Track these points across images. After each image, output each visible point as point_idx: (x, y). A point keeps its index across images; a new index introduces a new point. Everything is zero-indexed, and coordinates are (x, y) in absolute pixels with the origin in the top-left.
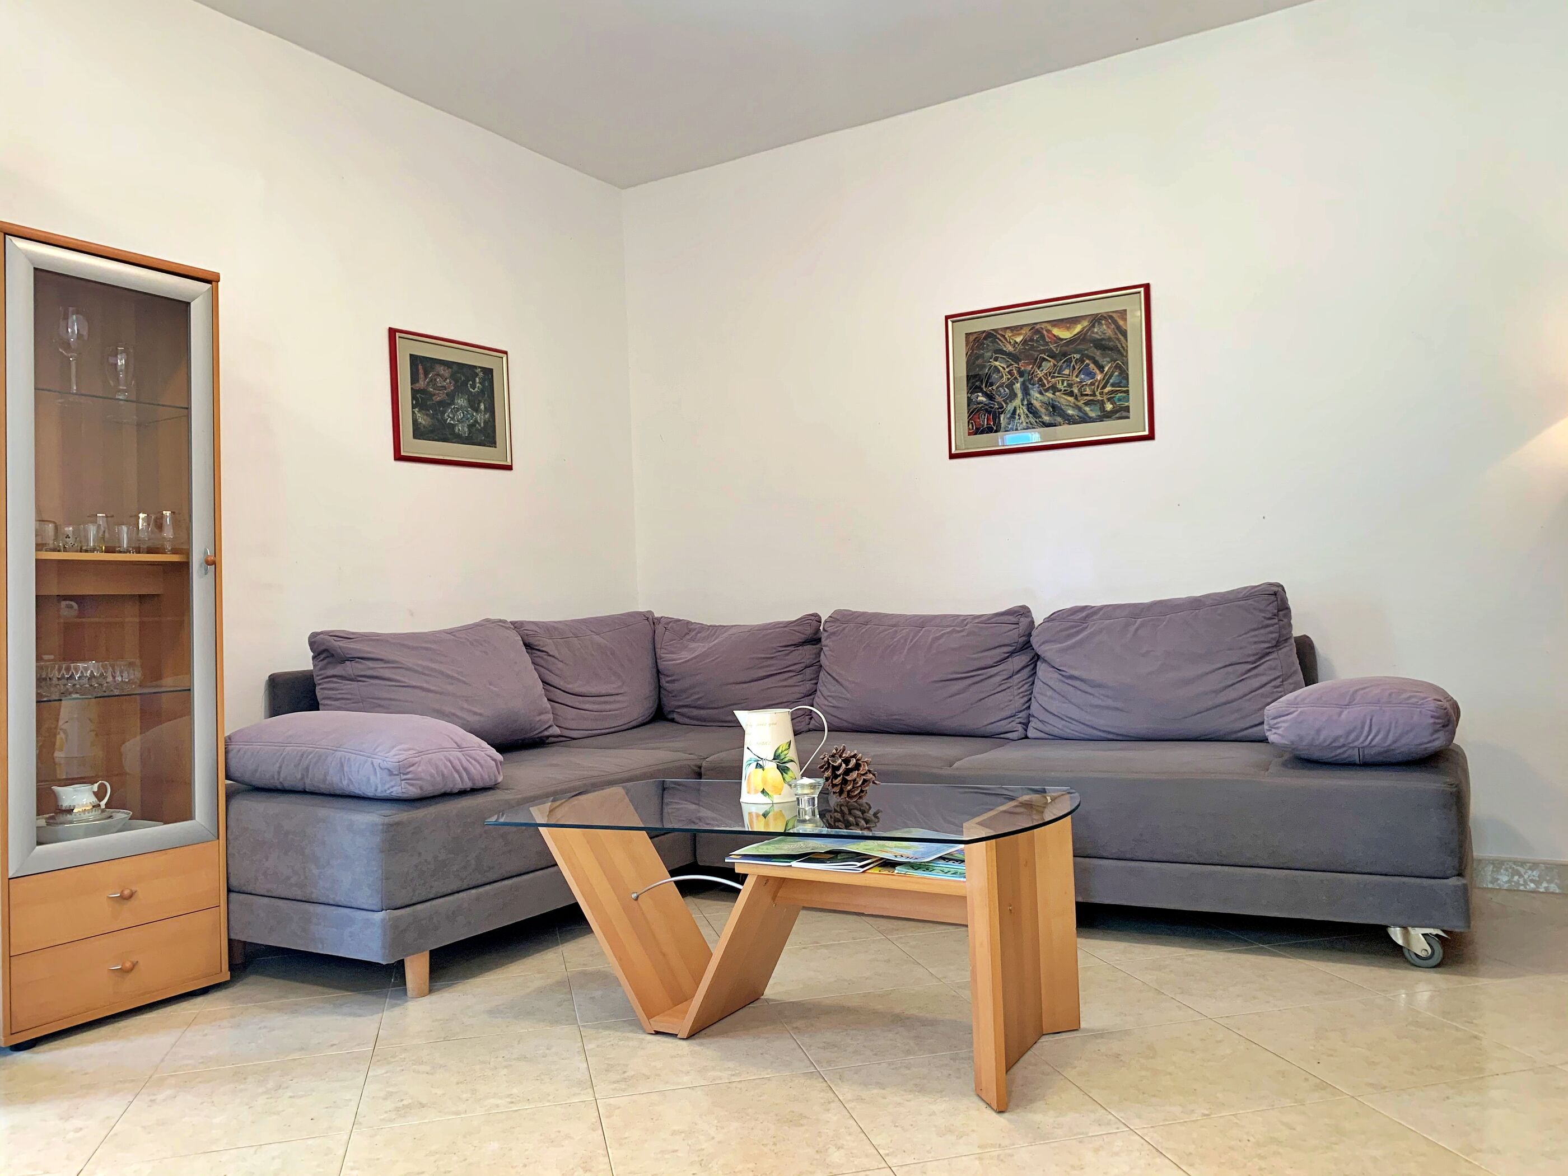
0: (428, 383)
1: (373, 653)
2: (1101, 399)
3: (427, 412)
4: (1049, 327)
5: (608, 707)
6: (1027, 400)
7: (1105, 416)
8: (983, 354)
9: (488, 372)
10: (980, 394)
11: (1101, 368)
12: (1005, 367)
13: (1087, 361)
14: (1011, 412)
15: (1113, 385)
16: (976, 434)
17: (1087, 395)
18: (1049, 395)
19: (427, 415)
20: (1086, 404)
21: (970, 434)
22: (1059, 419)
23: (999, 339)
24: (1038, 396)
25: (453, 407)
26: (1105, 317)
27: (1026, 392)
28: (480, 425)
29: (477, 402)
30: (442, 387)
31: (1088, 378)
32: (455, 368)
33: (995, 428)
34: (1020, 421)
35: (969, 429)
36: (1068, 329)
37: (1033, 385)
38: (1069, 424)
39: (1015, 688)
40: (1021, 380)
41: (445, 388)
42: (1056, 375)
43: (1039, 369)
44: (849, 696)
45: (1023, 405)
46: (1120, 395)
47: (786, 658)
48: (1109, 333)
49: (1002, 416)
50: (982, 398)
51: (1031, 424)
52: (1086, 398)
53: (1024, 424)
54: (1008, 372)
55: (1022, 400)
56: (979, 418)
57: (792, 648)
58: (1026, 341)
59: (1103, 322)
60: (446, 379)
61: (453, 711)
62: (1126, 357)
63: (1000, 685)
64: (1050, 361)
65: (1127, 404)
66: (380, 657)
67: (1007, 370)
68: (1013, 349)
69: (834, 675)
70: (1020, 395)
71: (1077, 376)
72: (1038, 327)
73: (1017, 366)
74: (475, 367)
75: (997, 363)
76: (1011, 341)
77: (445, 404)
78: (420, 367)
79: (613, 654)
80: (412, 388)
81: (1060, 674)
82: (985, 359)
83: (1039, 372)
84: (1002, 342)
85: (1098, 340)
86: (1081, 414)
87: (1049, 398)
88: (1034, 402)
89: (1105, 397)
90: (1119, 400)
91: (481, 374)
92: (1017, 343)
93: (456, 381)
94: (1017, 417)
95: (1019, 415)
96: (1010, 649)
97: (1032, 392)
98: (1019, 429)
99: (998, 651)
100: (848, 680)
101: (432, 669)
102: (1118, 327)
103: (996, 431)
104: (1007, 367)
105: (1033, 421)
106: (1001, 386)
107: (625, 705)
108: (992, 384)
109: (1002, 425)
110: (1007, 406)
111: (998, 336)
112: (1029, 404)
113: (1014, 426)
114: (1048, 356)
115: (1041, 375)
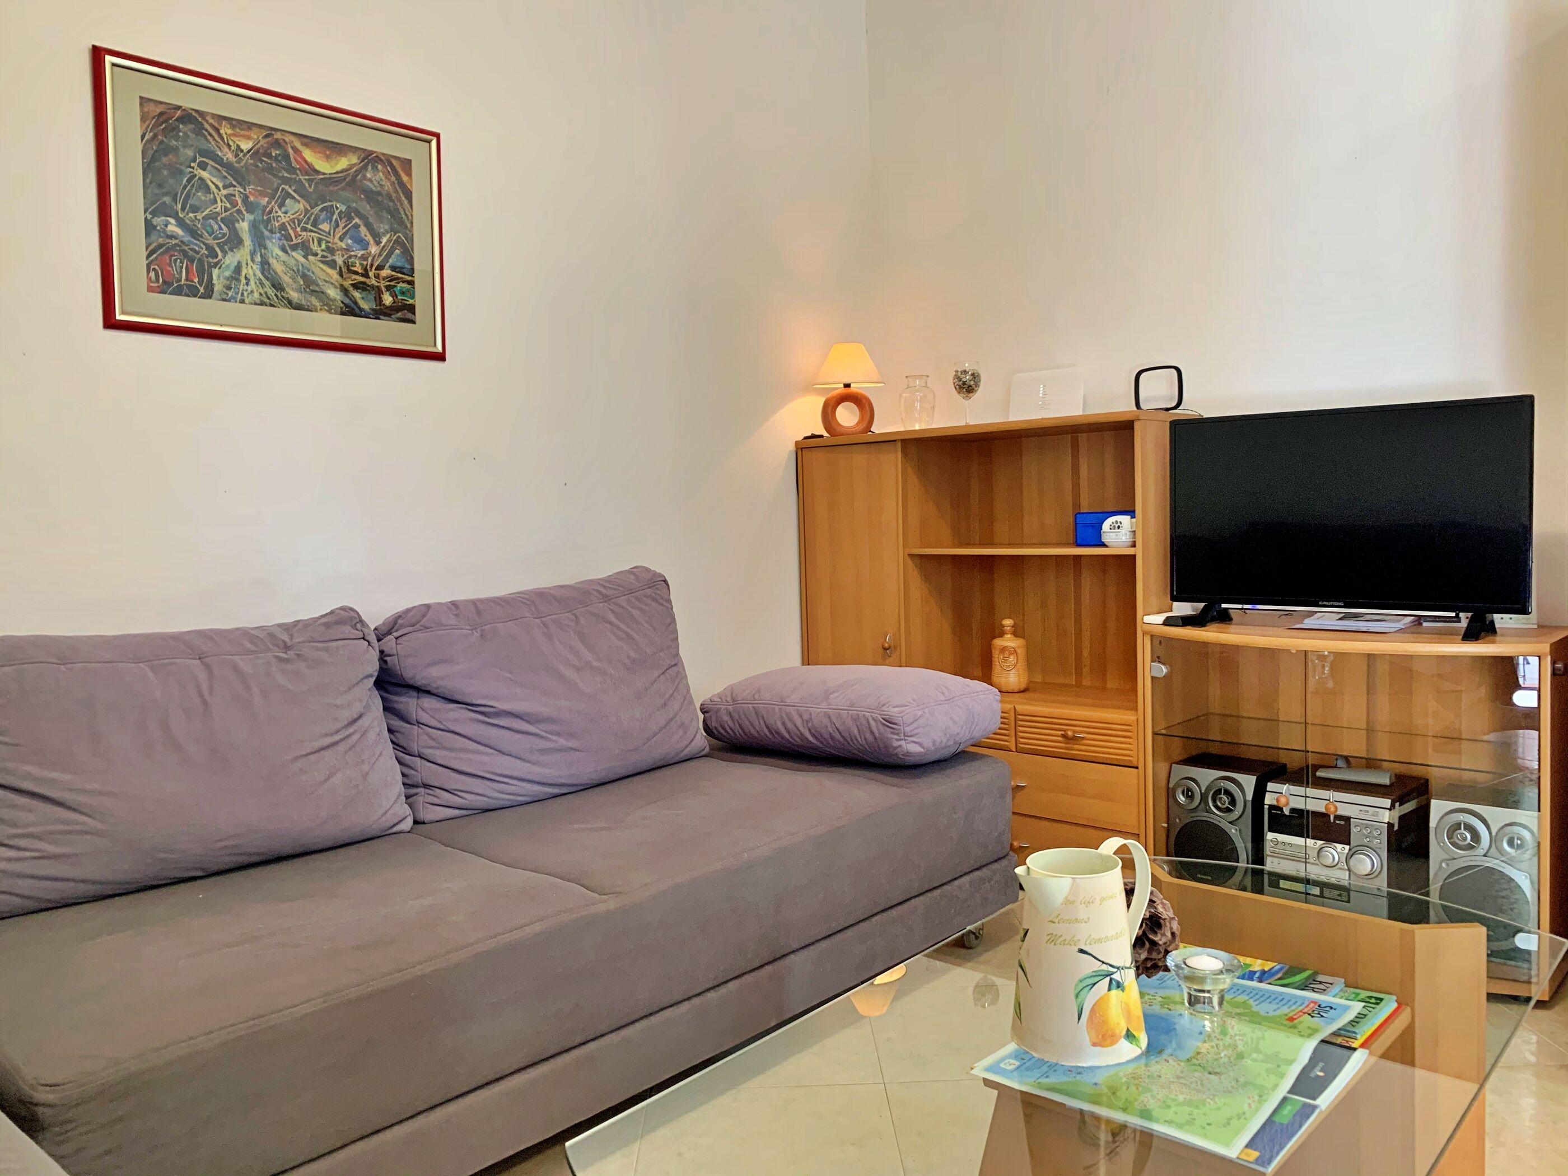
2: (377, 284)
4: (298, 144)
6: (261, 256)
7: (381, 313)
8: (177, 148)
10: (172, 221)
11: (377, 238)
12: (221, 185)
13: (357, 220)
14: (232, 268)
15: (393, 268)
16: (163, 292)
17: (356, 273)
18: (298, 256)
20: (356, 286)
21: (150, 289)
22: (315, 302)
23: (206, 130)
24: (280, 253)
26: (382, 160)
27: (260, 243)
31: (358, 247)
33: (202, 290)
34: (249, 289)
35: (150, 279)
36: (328, 158)
37: (271, 232)
38: (329, 311)
40: (249, 217)
42: (309, 226)
43: (280, 207)
45: (253, 260)
46: (401, 285)
48: (388, 187)
49: (215, 272)
50: (173, 228)
51: (269, 298)
52: (354, 277)
53: (256, 295)
54: (226, 196)
55: (253, 254)
56: (170, 265)
58: (257, 152)
59: (380, 167)
62: (411, 231)
64: (299, 202)
65: (411, 301)
67: (224, 192)
68: (234, 160)
70: (248, 242)
71: (341, 239)
72: (278, 136)
73: (242, 190)
75: (205, 174)
76: (231, 143)
81: (469, 710)
82: (182, 159)
83: (280, 213)
84: (214, 139)
85: (372, 191)
86: (347, 301)
87: (297, 261)
88: (272, 261)
89: (382, 284)
90: (403, 293)
92: (242, 151)
94: (244, 281)
95: (246, 278)
97: (268, 244)
98: (247, 301)
102: (402, 184)
103: (204, 297)
104: (225, 187)
105: (271, 292)
106: (214, 216)
108: (195, 209)
109: (216, 289)
110: (224, 257)
111: (206, 126)
112: (265, 264)
113: (237, 293)
114: (295, 191)
115: (284, 220)
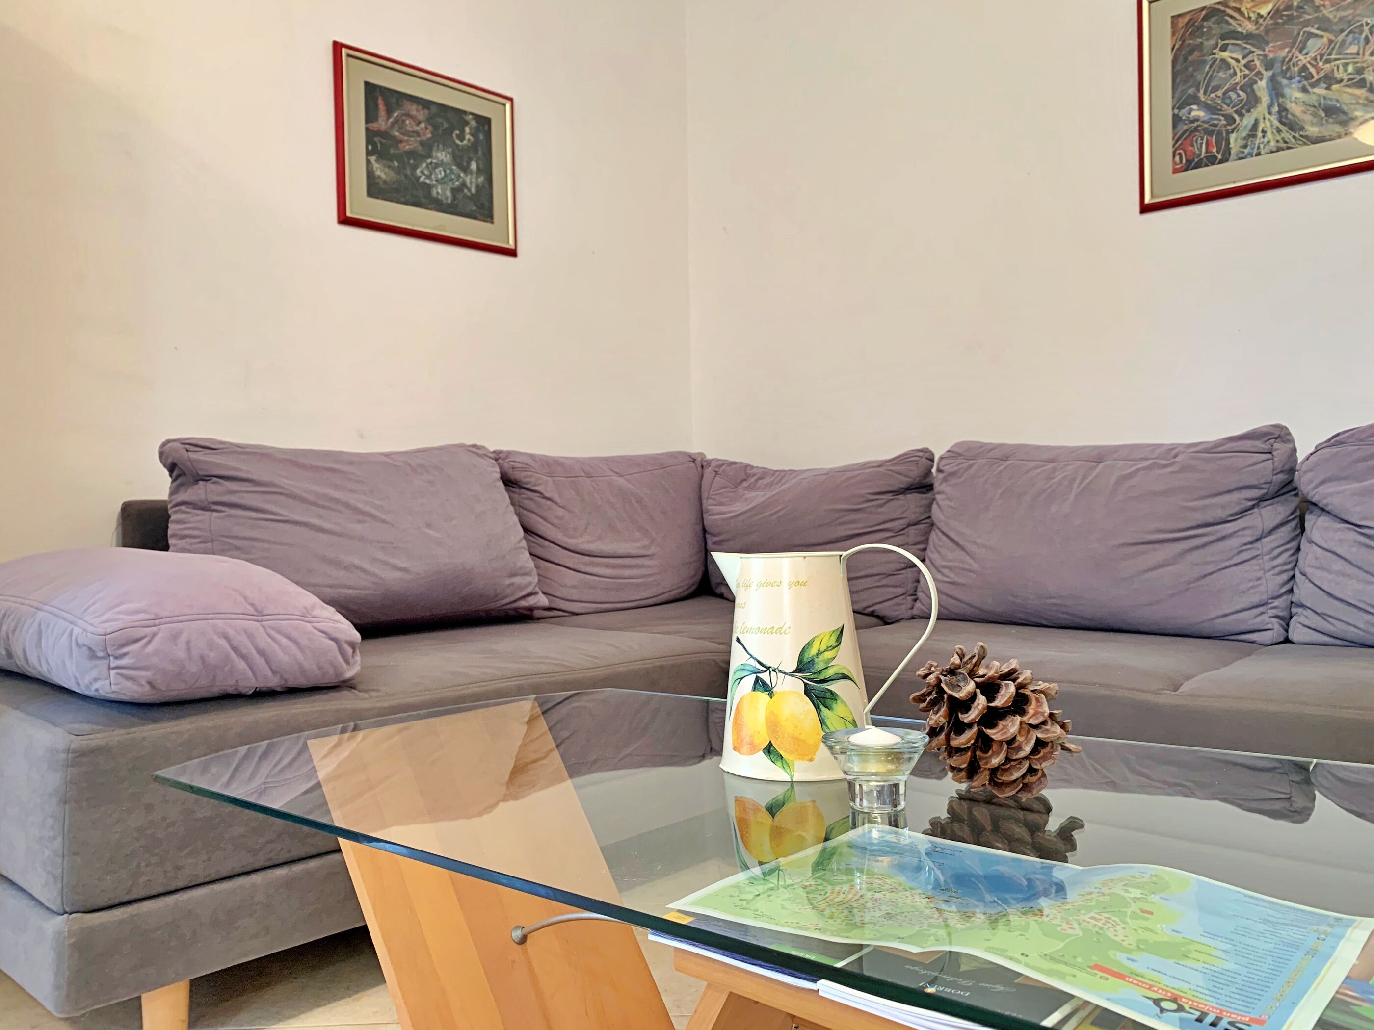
0: (393, 124)
1: (240, 470)
3: (390, 163)
5: (627, 572)
6: (1279, 105)
8: (1202, 43)
9: (484, 122)
10: (1195, 107)
12: (1240, 57)
14: (1250, 127)
16: (1186, 170)
18: (1320, 91)
19: (389, 167)
21: (1175, 171)
22: (1337, 129)
23: (1229, 15)
24: (1299, 95)
25: (429, 161)
27: (1276, 91)
28: (469, 190)
29: (465, 159)
30: (413, 132)
32: (434, 109)
33: (1220, 157)
34: (1266, 140)
35: (1175, 163)
37: (1290, 78)
39: (1267, 558)
40: (1267, 74)
41: (418, 134)
42: (1333, 57)
43: (1300, 52)
44: (975, 566)
45: (1270, 113)
47: (880, 510)
49: (1233, 137)
50: (1197, 112)
51: (1285, 142)
53: (1273, 144)
54: (1245, 66)
55: (1270, 107)
56: (1193, 146)
57: (889, 497)
58: (1278, 11)
60: (419, 123)
61: (356, 562)
63: (1241, 551)
64: (1322, 37)
66: (250, 476)
67: (1243, 62)
68: (1254, 28)
69: (952, 535)
70: (1265, 99)
73: (1261, 53)
74: (465, 112)
75: (1225, 55)
76: (1252, 15)
77: (416, 157)
78: (380, 101)
79: (639, 501)
80: (367, 129)
82: (1205, 51)
83: (1301, 57)
84: (1236, 19)
87: (1319, 95)
88: (1291, 106)
91: (473, 123)
92: (1262, 16)
93: (435, 127)
94: (1260, 134)
95: (1263, 131)
96: (1256, 493)
97: (1287, 91)
98: (1263, 152)
99: (1236, 496)
100: (974, 543)
101: (337, 501)
103: (1221, 162)
104: (1244, 58)
105: (1287, 135)
106: (1233, 89)
107: (655, 571)
108: (1216, 88)
109: (1233, 152)
110: (1241, 120)
111: (1229, 11)
112: (1283, 110)
113: (1253, 149)
114: (1318, 29)
115: (1304, 61)
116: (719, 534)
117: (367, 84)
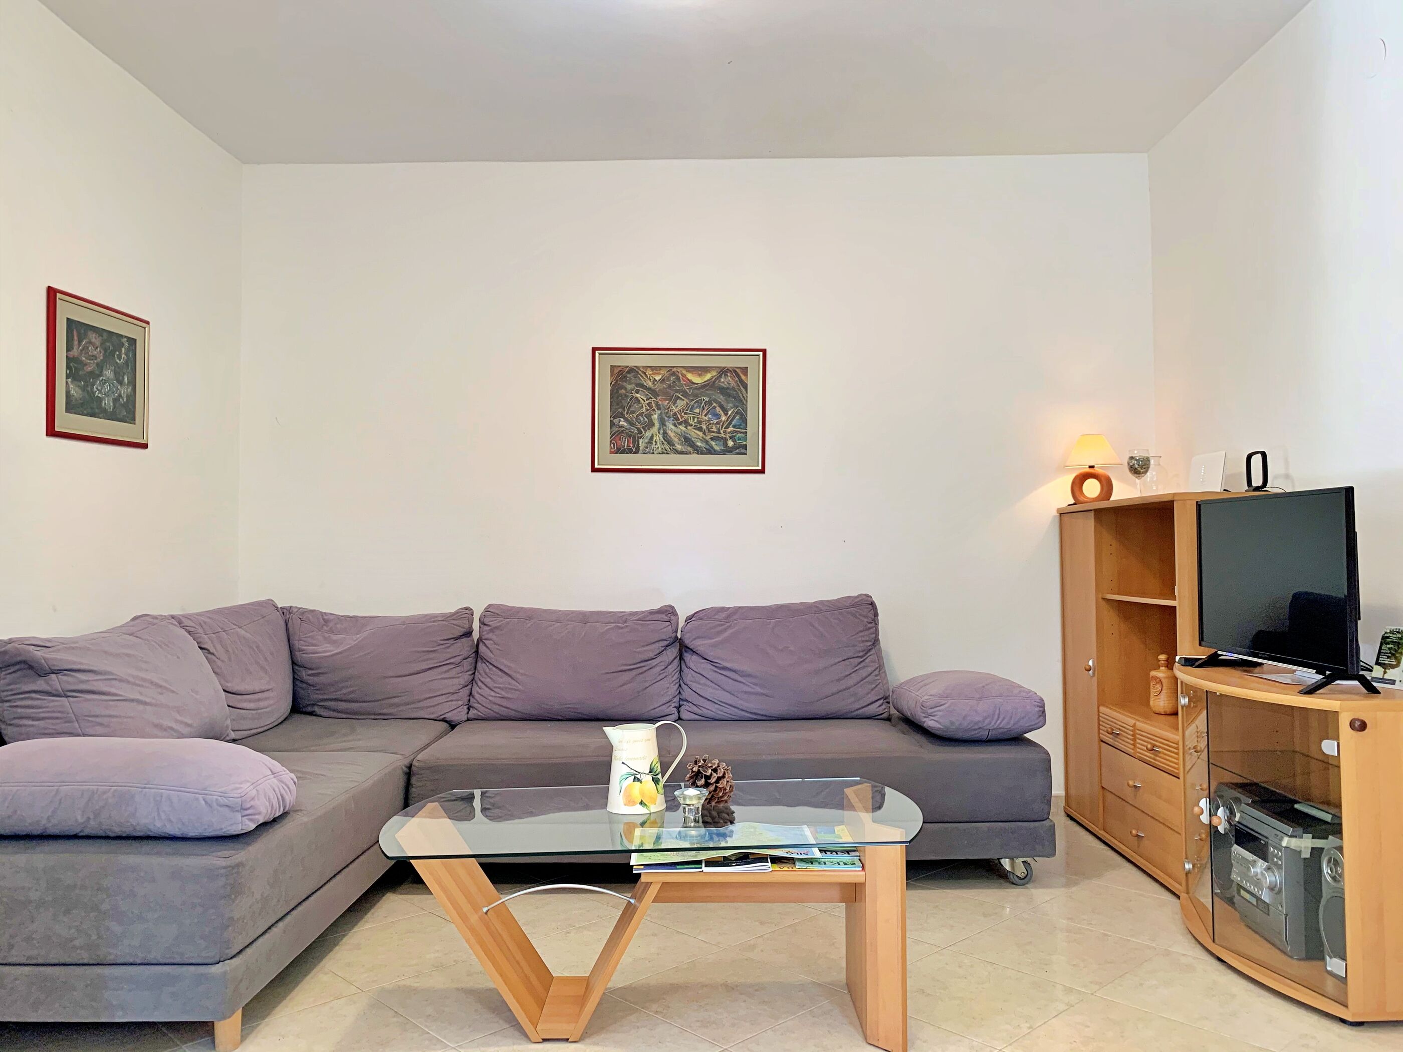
0: (81, 351)
1: (81, 664)
2: (725, 436)
3: (79, 383)
4: (684, 372)
5: (262, 704)
7: (727, 451)
8: (626, 385)
9: (133, 342)
10: (622, 419)
11: (725, 411)
12: (645, 399)
13: (715, 404)
14: (649, 437)
15: (734, 427)
16: (617, 453)
17: (713, 432)
18: (682, 427)
19: (79, 386)
20: (712, 439)
21: (611, 452)
22: (690, 449)
23: (640, 374)
24: (673, 427)
25: (101, 378)
26: (730, 371)
27: (662, 423)
28: (123, 400)
29: (122, 374)
30: (93, 356)
31: (714, 418)
32: (105, 335)
33: (634, 450)
34: (657, 446)
35: (611, 448)
36: (700, 375)
37: (669, 417)
38: (698, 454)
39: (670, 676)
40: (658, 412)
41: (95, 357)
42: (688, 412)
43: (674, 405)
45: (659, 433)
46: (739, 435)
47: (448, 650)
48: (733, 384)
49: (641, 441)
50: (623, 423)
51: (666, 450)
52: (712, 434)
53: (660, 449)
54: (647, 404)
55: (659, 429)
56: (620, 441)
57: (452, 642)
58: (663, 380)
59: (729, 374)
60: (97, 348)
61: (170, 725)
62: (746, 405)
63: (660, 675)
64: (683, 400)
65: (745, 443)
66: (91, 668)
67: (647, 402)
68: (652, 385)
70: (657, 425)
71: (705, 415)
72: (674, 370)
73: (655, 400)
74: (121, 336)
75: (638, 395)
76: (651, 378)
77: (94, 375)
78: (75, 333)
80: (67, 356)
81: (713, 665)
82: (628, 390)
83: (674, 408)
84: (643, 378)
85: (724, 388)
86: (707, 447)
87: (682, 430)
88: (669, 432)
89: (728, 436)
90: (739, 439)
91: (126, 344)
92: (656, 380)
93: (105, 350)
94: (654, 443)
95: (655, 442)
96: (666, 643)
97: (667, 423)
98: (655, 453)
99: (657, 645)
100: (519, 673)
101: (143, 679)
102: (741, 381)
103: (635, 453)
104: (647, 400)
105: (667, 447)
106: (641, 414)
107: (272, 701)
108: (633, 412)
109: (641, 448)
110: (645, 433)
111: (640, 372)
112: (665, 433)
113: (651, 450)
114: (682, 395)
115: (676, 411)
116: (317, 668)
117: (68, 319)
